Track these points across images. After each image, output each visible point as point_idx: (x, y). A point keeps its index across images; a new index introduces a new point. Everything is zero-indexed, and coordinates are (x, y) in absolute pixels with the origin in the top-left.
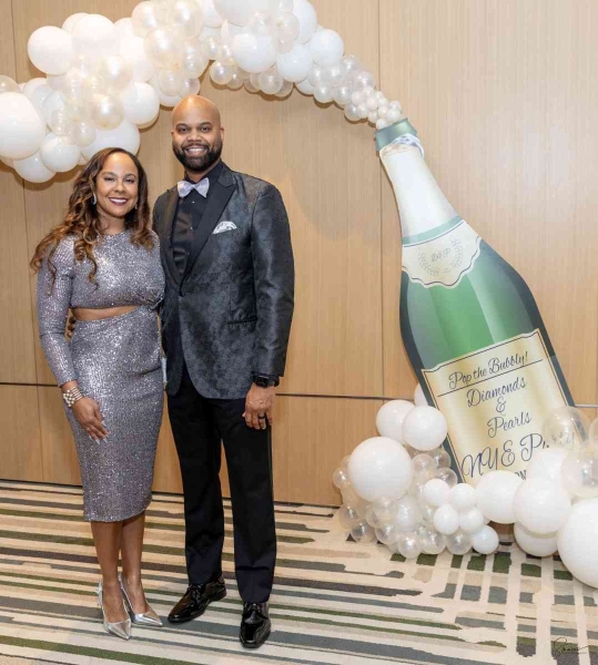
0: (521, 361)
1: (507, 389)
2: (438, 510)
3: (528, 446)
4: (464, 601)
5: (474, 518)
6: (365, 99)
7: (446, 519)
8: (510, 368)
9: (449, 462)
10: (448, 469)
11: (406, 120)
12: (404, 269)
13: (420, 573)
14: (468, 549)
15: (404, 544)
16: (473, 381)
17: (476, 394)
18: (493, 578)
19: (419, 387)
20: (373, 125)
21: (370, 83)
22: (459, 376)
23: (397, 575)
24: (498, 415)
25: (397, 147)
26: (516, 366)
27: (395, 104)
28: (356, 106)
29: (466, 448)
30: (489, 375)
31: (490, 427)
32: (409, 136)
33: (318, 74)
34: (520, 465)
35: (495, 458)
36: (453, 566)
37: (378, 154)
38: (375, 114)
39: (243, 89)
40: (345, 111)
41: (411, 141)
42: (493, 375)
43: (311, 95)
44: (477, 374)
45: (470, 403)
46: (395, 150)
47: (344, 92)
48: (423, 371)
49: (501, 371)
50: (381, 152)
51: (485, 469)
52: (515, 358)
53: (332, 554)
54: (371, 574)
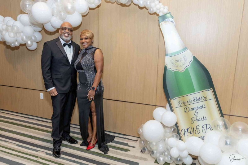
0: (205, 99)
1: (199, 108)
2: (173, 149)
3: (205, 128)
5: (185, 153)
6: (155, 6)
7: (175, 153)
8: (201, 101)
9: (176, 130)
10: (176, 134)
11: (170, 13)
12: (165, 65)
14: (182, 162)
15: (160, 160)
16: (187, 104)
17: (188, 108)
19: (168, 104)
20: (158, 15)
22: (182, 102)
24: (195, 116)
25: (166, 22)
26: (203, 100)
27: (166, 7)
28: (152, 8)
29: (183, 126)
30: (193, 103)
31: (192, 120)
32: (171, 19)
34: (202, 134)
35: (193, 131)
37: (159, 24)
38: (159, 11)
39: (116, 3)
40: (149, 10)
41: (171, 20)
42: (194, 102)
43: (138, 5)
44: (188, 102)
45: (185, 111)
46: (165, 24)
47: (148, 3)
48: (170, 99)
49: (197, 102)
50: (160, 24)
51: (189, 134)
52: (202, 97)
53: (135, 157)
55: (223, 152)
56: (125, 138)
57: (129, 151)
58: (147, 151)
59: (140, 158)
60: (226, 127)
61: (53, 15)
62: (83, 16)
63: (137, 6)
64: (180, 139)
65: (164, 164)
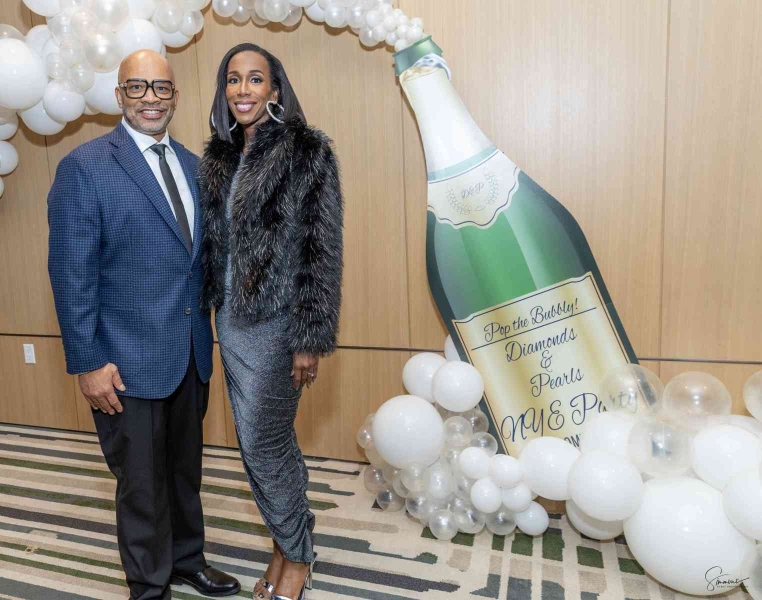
0: (570, 309)
1: (554, 341)
2: (477, 483)
3: (580, 407)
5: (521, 496)
6: (382, 18)
7: (486, 496)
8: (557, 317)
9: (486, 424)
10: (485, 434)
11: (429, 38)
12: (429, 209)
13: (457, 555)
14: (513, 528)
15: (438, 525)
16: (512, 332)
17: (516, 345)
18: (545, 567)
19: (449, 339)
20: (391, 49)
22: (496, 327)
23: (428, 558)
24: (544, 371)
25: (419, 70)
26: (563, 315)
27: (417, 21)
28: (371, 28)
29: (506, 408)
30: (531, 326)
31: (534, 386)
32: (434, 57)
34: (571, 430)
35: (540, 421)
36: (494, 547)
37: (397, 79)
38: (393, 36)
39: (251, 22)
40: (360, 37)
41: (436, 62)
42: (536, 325)
43: (324, 23)
44: (517, 325)
45: (510, 357)
46: (417, 74)
47: (358, 14)
48: (453, 321)
49: (545, 322)
50: (401, 77)
51: (528, 432)
52: (562, 306)
53: (356, 525)
54: (400, 557)
55: (645, 478)
56: (319, 469)
57: (334, 506)
58: (393, 504)
59: (373, 527)
60: (648, 394)
61: (50, 79)
63: (322, 27)
64: (501, 451)
65: (454, 540)
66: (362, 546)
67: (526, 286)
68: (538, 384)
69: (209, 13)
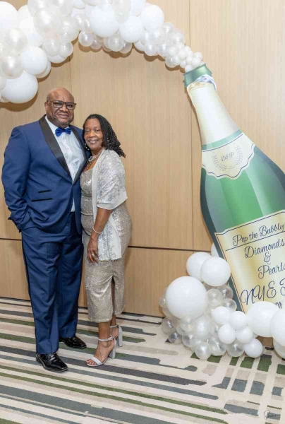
0: (281, 228)
1: (272, 246)
2: (222, 327)
4: (233, 392)
5: (246, 334)
6: (178, 52)
7: (227, 334)
8: (274, 232)
9: (232, 294)
10: (231, 300)
11: (205, 65)
12: (203, 167)
13: (208, 367)
14: (242, 353)
15: (200, 351)
16: (249, 241)
17: (251, 249)
18: (257, 374)
19: (213, 246)
20: (182, 70)
21: (181, 41)
22: (239, 238)
23: (193, 368)
24: (266, 264)
25: (198, 84)
26: (278, 231)
28: (172, 57)
29: (243, 285)
30: (259, 237)
31: (261, 272)
32: (207, 76)
33: (147, 36)
34: (279, 298)
35: (262, 293)
36: (231, 364)
37: (186, 89)
38: (184, 62)
39: (102, 50)
40: (166, 62)
41: (208, 79)
42: (262, 237)
43: (143, 52)
44: (251, 236)
45: (247, 256)
46: (197, 86)
47: (164, 48)
48: (215, 233)
49: (268, 235)
50: (188, 88)
51: (255, 299)
52: (277, 226)
53: (154, 351)
54: (176, 367)
56: (138, 321)
57: (143, 340)
58: (177, 341)
59: (164, 352)
62: (40, 80)
63: (143, 55)
64: (239, 309)
65: (209, 360)
66: (155, 362)
67: (257, 214)
68: (262, 271)
69: (77, 44)
